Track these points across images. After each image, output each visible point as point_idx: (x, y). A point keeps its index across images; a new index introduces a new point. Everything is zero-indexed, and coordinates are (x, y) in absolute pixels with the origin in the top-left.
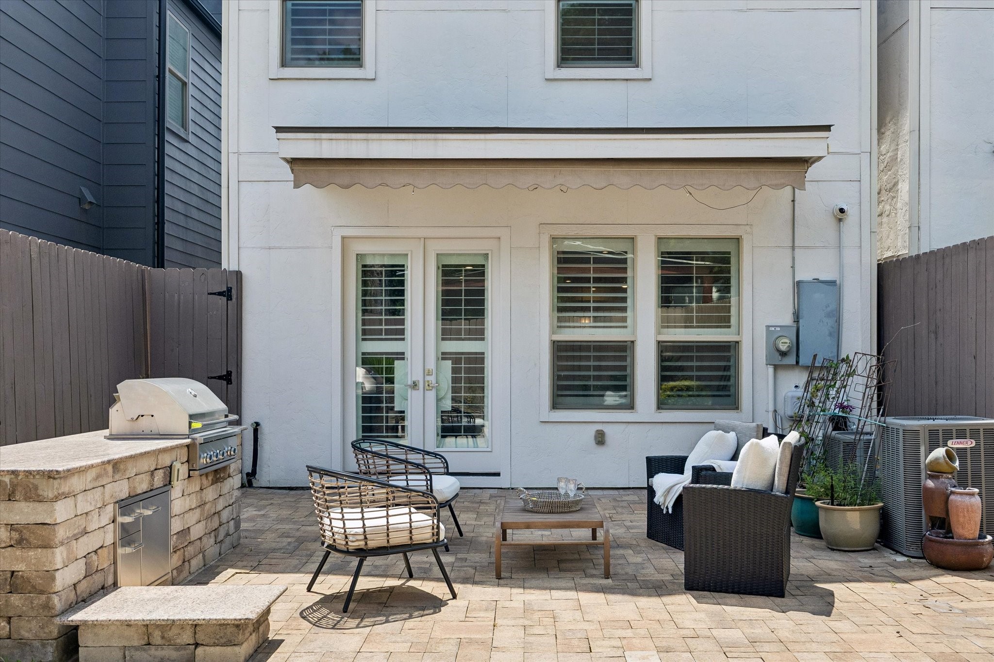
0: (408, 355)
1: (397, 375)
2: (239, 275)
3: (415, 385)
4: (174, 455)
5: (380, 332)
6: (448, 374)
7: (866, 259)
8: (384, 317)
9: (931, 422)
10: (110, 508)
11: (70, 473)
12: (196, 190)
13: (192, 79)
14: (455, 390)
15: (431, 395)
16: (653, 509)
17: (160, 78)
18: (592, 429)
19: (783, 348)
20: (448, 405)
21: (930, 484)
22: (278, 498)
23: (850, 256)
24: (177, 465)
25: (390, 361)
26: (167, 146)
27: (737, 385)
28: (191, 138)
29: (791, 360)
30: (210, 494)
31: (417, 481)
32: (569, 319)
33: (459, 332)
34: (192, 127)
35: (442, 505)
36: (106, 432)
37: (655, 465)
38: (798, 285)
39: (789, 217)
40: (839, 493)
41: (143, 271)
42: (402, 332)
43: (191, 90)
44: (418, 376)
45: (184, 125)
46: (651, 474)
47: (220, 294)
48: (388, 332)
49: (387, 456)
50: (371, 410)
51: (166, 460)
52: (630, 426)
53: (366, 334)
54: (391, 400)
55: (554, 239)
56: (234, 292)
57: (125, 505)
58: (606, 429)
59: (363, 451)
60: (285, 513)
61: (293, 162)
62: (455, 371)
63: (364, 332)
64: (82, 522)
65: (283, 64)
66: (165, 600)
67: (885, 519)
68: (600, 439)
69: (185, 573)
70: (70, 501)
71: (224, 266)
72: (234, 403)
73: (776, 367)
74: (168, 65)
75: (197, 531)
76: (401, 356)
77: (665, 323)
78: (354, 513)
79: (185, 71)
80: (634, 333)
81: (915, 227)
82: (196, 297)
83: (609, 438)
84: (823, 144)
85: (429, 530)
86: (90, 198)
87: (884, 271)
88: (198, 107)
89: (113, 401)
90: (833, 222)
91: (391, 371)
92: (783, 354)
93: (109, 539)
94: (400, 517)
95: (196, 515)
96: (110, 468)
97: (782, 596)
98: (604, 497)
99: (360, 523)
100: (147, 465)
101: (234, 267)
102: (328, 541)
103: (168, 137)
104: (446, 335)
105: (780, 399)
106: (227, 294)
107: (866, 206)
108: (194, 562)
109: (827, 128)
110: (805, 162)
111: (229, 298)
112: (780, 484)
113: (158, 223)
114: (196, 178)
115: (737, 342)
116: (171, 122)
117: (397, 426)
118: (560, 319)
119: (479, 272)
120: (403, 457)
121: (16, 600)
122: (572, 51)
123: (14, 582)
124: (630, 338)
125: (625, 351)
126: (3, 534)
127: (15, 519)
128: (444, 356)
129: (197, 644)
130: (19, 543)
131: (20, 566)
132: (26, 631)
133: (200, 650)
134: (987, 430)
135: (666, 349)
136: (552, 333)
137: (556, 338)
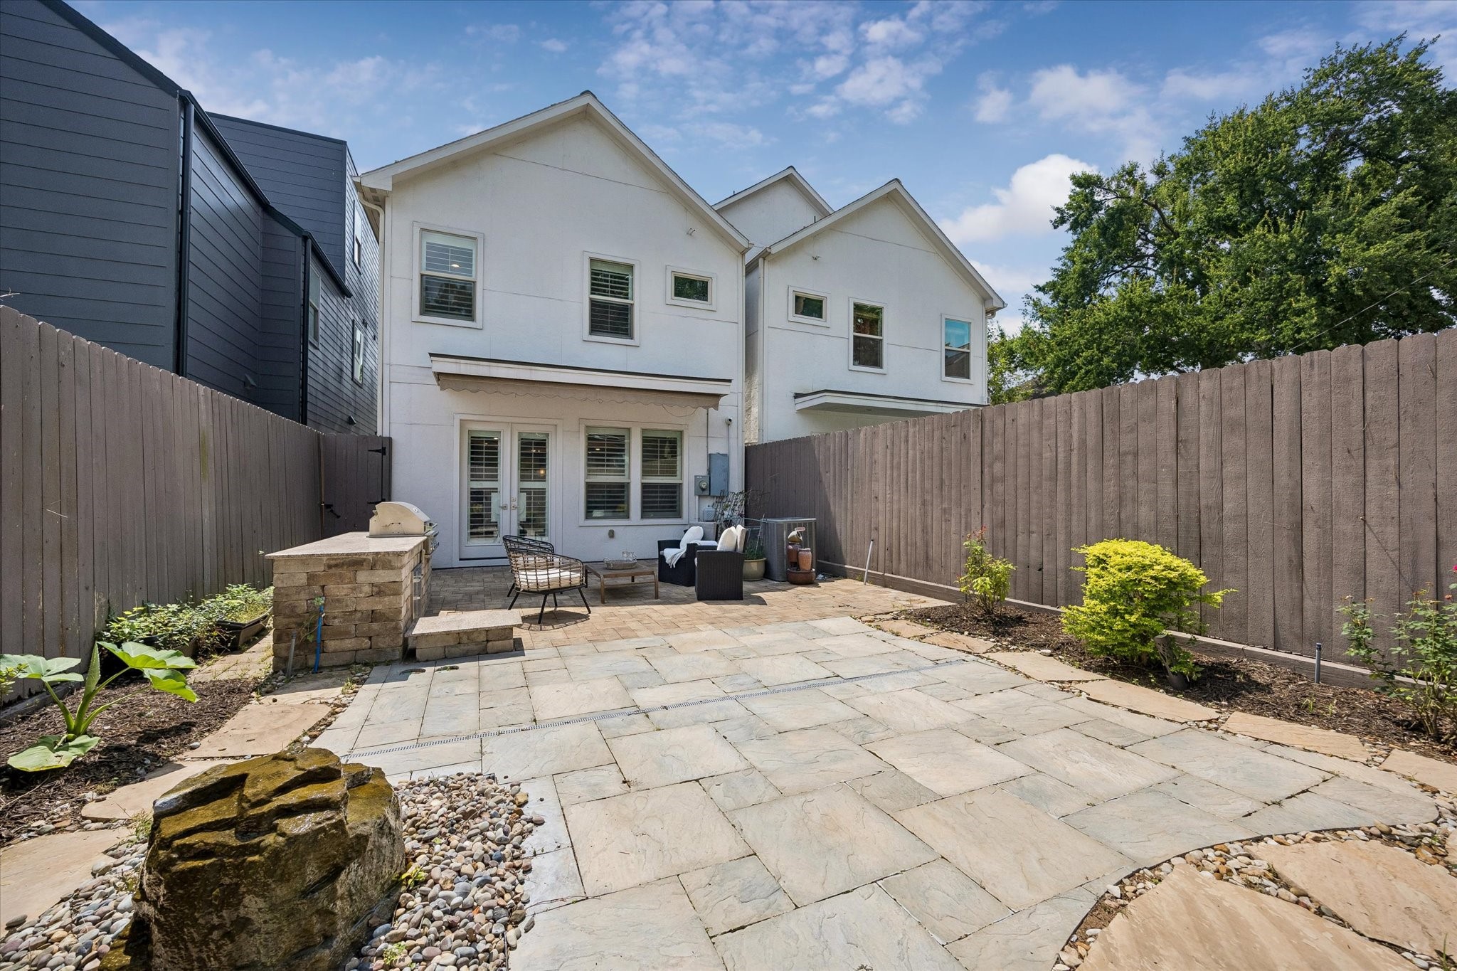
0: (500, 489)
1: (493, 501)
2: (390, 439)
3: (504, 508)
5: (482, 476)
6: (524, 500)
7: (740, 444)
8: (484, 467)
10: (411, 574)
11: (407, 552)
13: (321, 309)
14: (528, 509)
15: (515, 513)
16: (664, 567)
17: (306, 309)
18: (607, 530)
19: (704, 487)
20: (524, 518)
21: (791, 547)
23: (733, 442)
25: (489, 493)
26: (308, 352)
27: (681, 506)
28: (320, 347)
29: (707, 493)
32: (594, 471)
33: (530, 477)
34: (320, 340)
36: (368, 534)
37: (661, 545)
38: (710, 456)
39: (706, 422)
41: (319, 434)
42: (496, 476)
43: (320, 316)
44: (506, 501)
45: (316, 339)
46: (660, 549)
47: (377, 451)
48: (487, 476)
50: (477, 521)
52: (628, 528)
53: (474, 477)
54: (489, 516)
55: (587, 427)
56: (387, 450)
57: (414, 573)
58: (615, 529)
61: (439, 376)
62: (528, 498)
63: (472, 476)
64: (406, 581)
65: (422, 313)
67: (767, 565)
68: (612, 534)
70: (404, 569)
71: (379, 434)
73: (700, 496)
74: (310, 300)
76: (495, 490)
77: (646, 473)
79: (318, 305)
80: (629, 478)
81: (761, 430)
82: (359, 453)
83: (616, 535)
84: (726, 388)
85: (579, 579)
86: (253, 383)
87: (749, 451)
88: (324, 327)
90: (725, 426)
91: (489, 499)
92: (703, 490)
93: (410, 593)
97: (742, 599)
99: (535, 577)
100: (417, 550)
101: (386, 434)
103: (309, 347)
104: (523, 478)
105: (701, 512)
106: (383, 451)
107: (740, 418)
110: (718, 396)
111: (384, 453)
112: (740, 548)
113: (302, 402)
115: (681, 484)
116: (311, 338)
118: (589, 471)
119: (542, 444)
121: (375, 626)
122: (596, 327)
123: (374, 616)
124: (627, 481)
125: (623, 488)
126: (367, 589)
127: (376, 580)
128: (522, 490)
129: (488, 641)
130: (379, 593)
131: (379, 607)
132: (382, 643)
133: (490, 644)
134: (810, 523)
135: (645, 487)
136: (586, 478)
137: (588, 480)
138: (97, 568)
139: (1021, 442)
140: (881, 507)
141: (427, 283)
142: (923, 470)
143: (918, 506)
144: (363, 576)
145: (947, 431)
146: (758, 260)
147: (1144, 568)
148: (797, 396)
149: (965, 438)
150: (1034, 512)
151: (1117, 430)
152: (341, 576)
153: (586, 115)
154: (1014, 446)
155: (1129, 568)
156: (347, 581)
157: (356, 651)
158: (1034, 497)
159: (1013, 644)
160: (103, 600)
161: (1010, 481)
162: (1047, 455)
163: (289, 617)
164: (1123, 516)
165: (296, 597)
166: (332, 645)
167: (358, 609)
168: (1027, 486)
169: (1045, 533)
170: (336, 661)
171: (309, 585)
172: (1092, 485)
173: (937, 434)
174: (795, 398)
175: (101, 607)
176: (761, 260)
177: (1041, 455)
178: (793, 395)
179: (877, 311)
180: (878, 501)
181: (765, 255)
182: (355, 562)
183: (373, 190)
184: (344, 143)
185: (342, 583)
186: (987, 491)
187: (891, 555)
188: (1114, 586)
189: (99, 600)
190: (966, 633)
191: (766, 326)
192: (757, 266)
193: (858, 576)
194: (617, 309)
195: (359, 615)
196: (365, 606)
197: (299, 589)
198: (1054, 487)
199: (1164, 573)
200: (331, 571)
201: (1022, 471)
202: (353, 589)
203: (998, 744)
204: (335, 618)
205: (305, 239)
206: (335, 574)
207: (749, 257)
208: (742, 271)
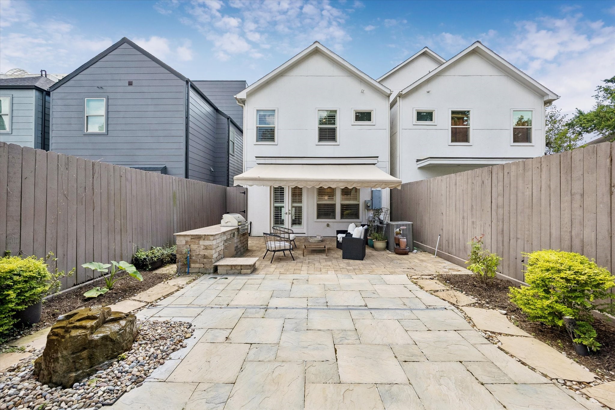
0: (285, 207)
1: (282, 211)
2: (247, 189)
3: (286, 214)
4: (235, 230)
5: (278, 201)
6: (294, 211)
8: (279, 198)
9: (397, 223)
10: (223, 242)
11: (216, 235)
12: (236, 167)
13: (235, 142)
14: (295, 214)
15: (290, 216)
16: (338, 242)
17: (228, 142)
18: (327, 223)
19: (368, 205)
20: (294, 218)
21: (396, 236)
22: (256, 239)
24: (236, 232)
25: (281, 208)
26: (230, 157)
27: (359, 213)
28: (235, 155)
29: (370, 208)
30: (242, 238)
31: (286, 236)
33: (296, 201)
34: (235, 153)
35: (291, 241)
36: (220, 225)
37: (339, 232)
38: (372, 192)
40: (378, 238)
41: (225, 188)
42: (284, 201)
43: (235, 144)
44: (287, 211)
45: (233, 152)
46: (337, 234)
47: (243, 193)
48: (280, 201)
49: (280, 230)
50: (277, 219)
51: (233, 231)
52: (335, 223)
53: (275, 202)
54: (281, 217)
56: (246, 192)
57: (225, 241)
58: (329, 223)
59: (274, 229)
60: (257, 242)
61: (259, 164)
62: (295, 210)
64: (218, 245)
65: (257, 141)
66: (235, 261)
67: (388, 243)
68: (328, 225)
69: (237, 255)
70: (216, 240)
72: (246, 217)
73: (367, 210)
74: (230, 139)
75: (239, 246)
76: (283, 207)
77: (343, 199)
78: (273, 243)
79: (234, 141)
80: (335, 202)
82: (237, 194)
83: (330, 225)
84: (377, 160)
86: (212, 170)
88: (237, 148)
89: (222, 219)
91: (281, 210)
93: (223, 248)
94: (282, 244)
95: (239, 243)
96: (223, 234)
97: (363, 260)
98: (329, 238)
99: (274, 245)
100: (230, 233)
101: (245, 187)
102: (267, 249)
103: (230, 155)
104: (293, 202)
105: (368, 217)
106: (244, 193)
108: (239, 253)
109: (378, 157)
110: (374, 164)
111: (245, 194)
114: (236, 164)
115: (359, 204)
116: (231, 152)
117: (282, 222)
118: (318, 199)
120: (283, 230)
121: (205, 260)
122: (322, 139)
123: (205, 257)
124: (334, 203)
125: (334, 205)
126: (202, 247)
127: (205, 244)
128: (293, 207)
129: (241, 269)
130: (206, 249)
131: (206, 254)
132: (207, 266)
133: (242, 270)
134: (409, 225)
135: (342, 206)
136: (317, 202)
137: (318, 203)
138: (134, 236)
139: (512, 186)
140: (444, 218)
141: (259, 129)
142: (463, 200)
143: (461, 219)
144: (202, 242)
145: (475, 179)
146: (397, 98)
147: (559, 271)
148: (418, 161)
149: (483, 183)
150: (519, 226)
151: (569, 178)
152: (195, 242)
153: (316, 52)
154: (509, 187)
155: (548, 270)
156: (197, 244)
157: (200, 268)
158: (519, 218)
159: (487, 303)
160: (136, 246)
161: (506, 208)
162: (528, 193)
163: (181, 255)
164: (573, 233)
165: (183, 248)
166: (192, 265)
167: (200, 254)
168: (516, 212)
169: (526, 240)
170: (194, 271)
171: (186, 244)
172: (555, 213)
173: (470, 181)
174: (417, 162)
175: (135, 248)
176: (398, 98)
177: (523, 193)
178: (416, 160)
179: (466, 113)
180: (443, 215)
181: (400, 96)
182: (199, 237)
183: (241, 99)
184: (245, 81)
185: (195, 244)
186: (494, 213)
187: (449, 243)
188: (537, 280)
189: (134, 245)
190: (464, 292)
191: (401, 129)
192: (397, 101)
193: (432, 252)
194: (331, 130)
195: (200, 256)
196: (202, 253)
197: (183, 245)
198: (531, 213)
199: (572, 276)
200: (192, 240)
201: (513, 202)
202: (199, 247)
203: (405, 361)
204: (193, 256)
205: (228, 119)
206: (193, 241)
207: (392, 98)
208: (388, 106)
